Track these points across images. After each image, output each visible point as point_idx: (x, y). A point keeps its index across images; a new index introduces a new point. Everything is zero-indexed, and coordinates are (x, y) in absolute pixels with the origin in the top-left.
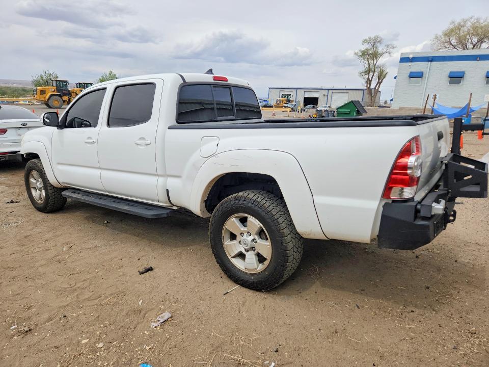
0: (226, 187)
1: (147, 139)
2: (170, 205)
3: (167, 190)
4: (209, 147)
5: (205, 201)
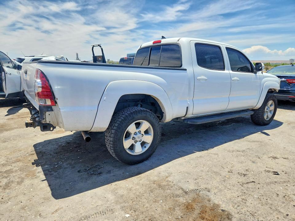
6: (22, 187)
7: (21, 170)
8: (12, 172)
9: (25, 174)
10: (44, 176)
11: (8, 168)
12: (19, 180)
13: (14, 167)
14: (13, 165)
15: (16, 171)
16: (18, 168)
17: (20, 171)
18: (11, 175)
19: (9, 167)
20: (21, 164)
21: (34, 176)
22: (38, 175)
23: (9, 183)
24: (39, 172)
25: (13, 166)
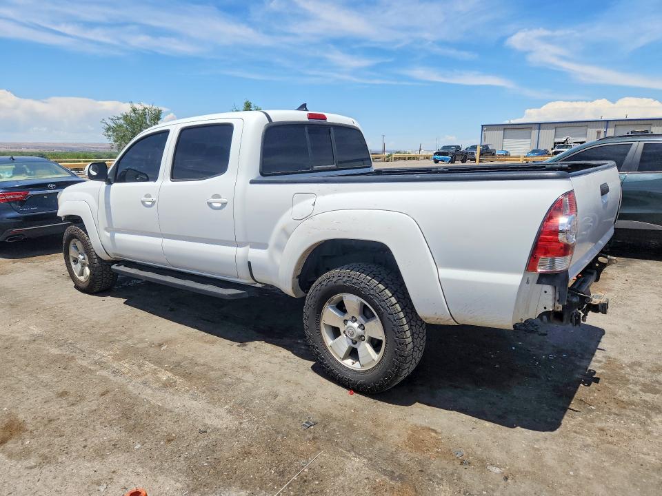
0: (325, 257)
1: (222, 196)
2: (253, 281)
3: (249, 263)
4: (303, 207)
5: (298, 277)
6: (637, 358)
7: (625, 381)
8: (643, 385)
9: (623, 372)
10: (596, 353)
11: (649, 397)
12: (636, 367)
13: (635, 393)
14: (636, 398)
15: (636, 384)
16: (630, 386)
17: (628, 380)
18: (647, 381)
19: (647, 399)
20: (620, 392)
21: (610, 362)
22: (604, 360)
23: (654, 372)
24: (600, 362)
25: (638, 397)
